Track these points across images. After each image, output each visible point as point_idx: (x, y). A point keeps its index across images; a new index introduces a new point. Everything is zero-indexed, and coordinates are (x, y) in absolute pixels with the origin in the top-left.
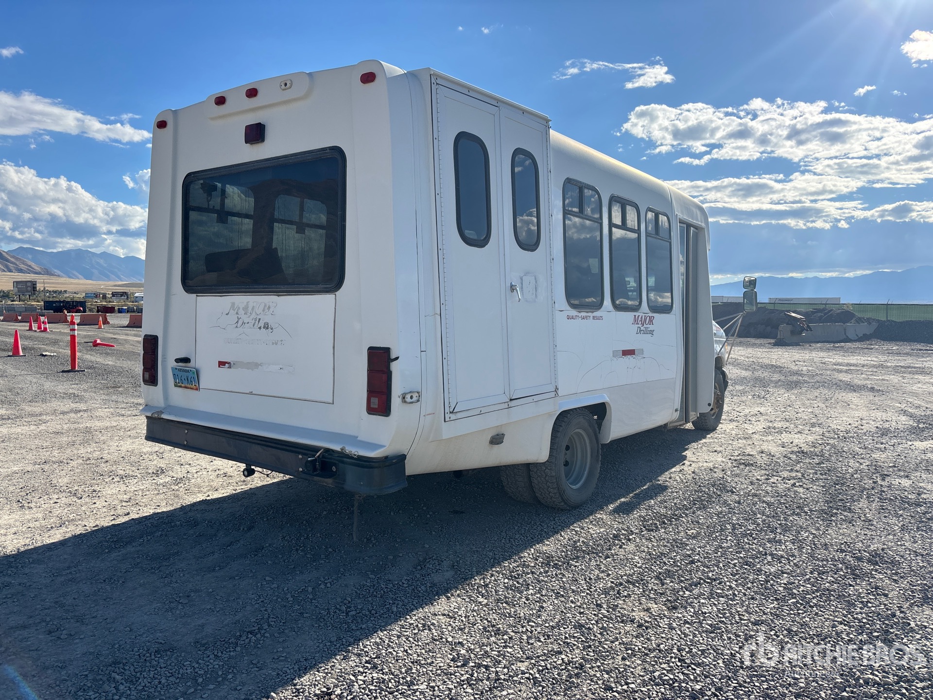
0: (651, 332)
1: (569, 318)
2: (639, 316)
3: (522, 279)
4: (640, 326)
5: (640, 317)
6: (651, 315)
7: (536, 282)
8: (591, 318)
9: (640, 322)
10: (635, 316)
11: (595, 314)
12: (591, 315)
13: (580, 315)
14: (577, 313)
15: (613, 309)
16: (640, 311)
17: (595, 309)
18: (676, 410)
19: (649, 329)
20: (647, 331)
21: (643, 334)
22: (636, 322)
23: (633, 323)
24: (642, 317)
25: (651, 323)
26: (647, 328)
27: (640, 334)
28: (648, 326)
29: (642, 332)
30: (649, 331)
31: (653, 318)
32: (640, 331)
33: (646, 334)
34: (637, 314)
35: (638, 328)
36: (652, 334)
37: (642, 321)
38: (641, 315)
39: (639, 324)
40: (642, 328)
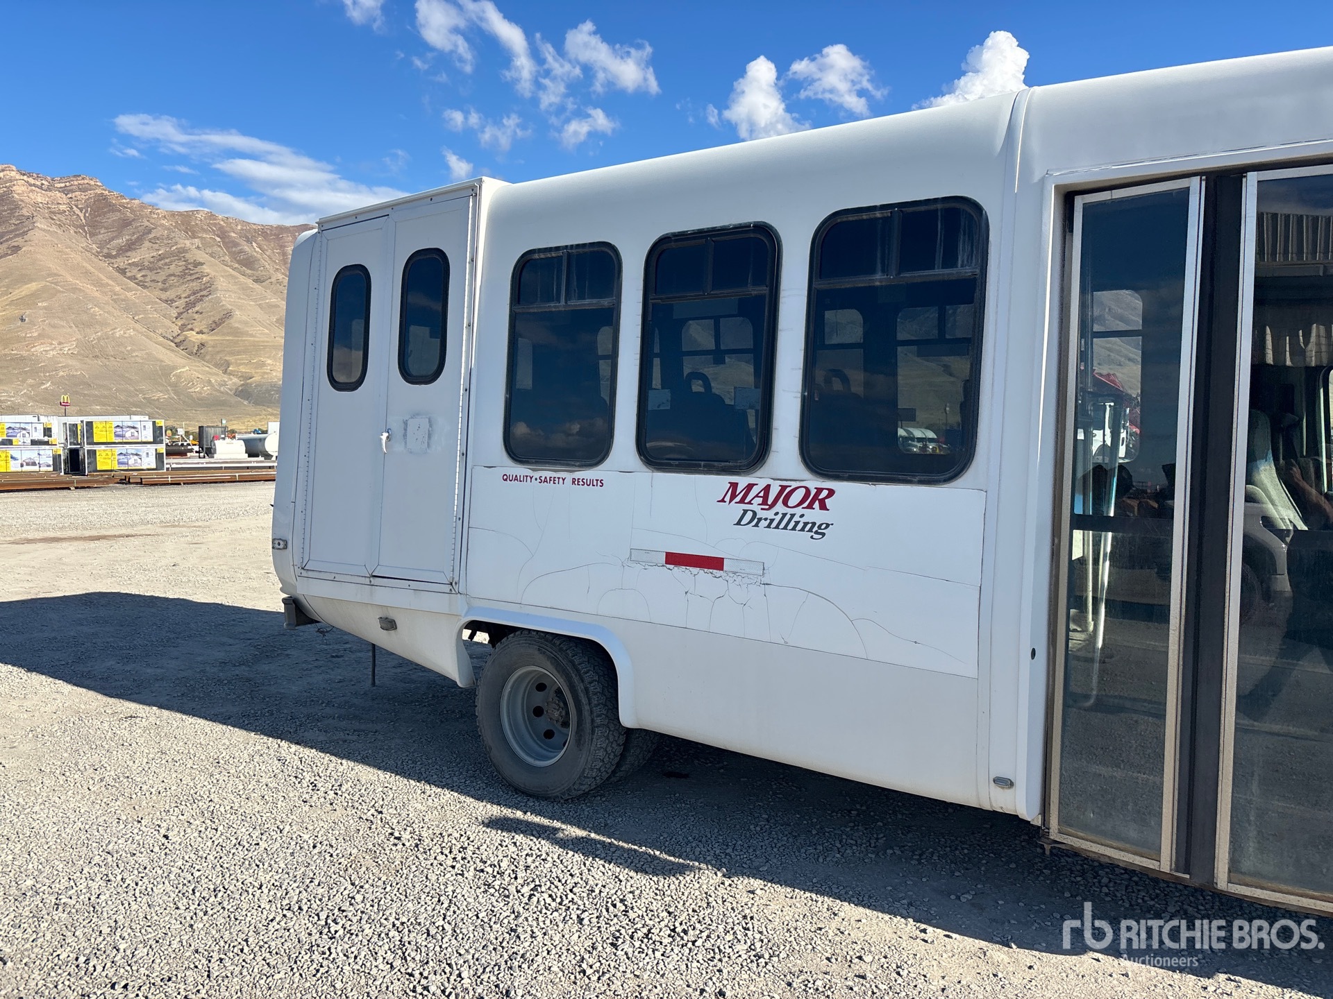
0: (819, 530)
1: (506, 478)
2: (750, 485)
3: (406, 423)
4: (755, 507)
5: (756, 490)
6: (814, 483)
7: (430, 426)
8: (568, 480)
9: (760, 500)
10: (734, 486)
11: (581, 474)
12: (569, 477)
13: (537, 475)
14: (530, 473)
15: (644, 468)
16: (758, 473)
17: (580, 466)
18: (1005, 783)
19: (803, 520)
20: (792, 524)
21: (769, 526)
22: (738, 499)
23: (723, 501)
24: (767, 489)
25: (817, 505)
26: (793, 515)
27: (756, 525)
28: (799, 511)
29: (764, 523)
30: (806, 524)
31: (825, 493)
32: (756, 520)
33: (785, 528)
34: (743, 481)
35: (745, 512)
36: (816, 533)
37: (765, 498)
38: (762, 484)
39: (750, 503)
40: (770, 514)
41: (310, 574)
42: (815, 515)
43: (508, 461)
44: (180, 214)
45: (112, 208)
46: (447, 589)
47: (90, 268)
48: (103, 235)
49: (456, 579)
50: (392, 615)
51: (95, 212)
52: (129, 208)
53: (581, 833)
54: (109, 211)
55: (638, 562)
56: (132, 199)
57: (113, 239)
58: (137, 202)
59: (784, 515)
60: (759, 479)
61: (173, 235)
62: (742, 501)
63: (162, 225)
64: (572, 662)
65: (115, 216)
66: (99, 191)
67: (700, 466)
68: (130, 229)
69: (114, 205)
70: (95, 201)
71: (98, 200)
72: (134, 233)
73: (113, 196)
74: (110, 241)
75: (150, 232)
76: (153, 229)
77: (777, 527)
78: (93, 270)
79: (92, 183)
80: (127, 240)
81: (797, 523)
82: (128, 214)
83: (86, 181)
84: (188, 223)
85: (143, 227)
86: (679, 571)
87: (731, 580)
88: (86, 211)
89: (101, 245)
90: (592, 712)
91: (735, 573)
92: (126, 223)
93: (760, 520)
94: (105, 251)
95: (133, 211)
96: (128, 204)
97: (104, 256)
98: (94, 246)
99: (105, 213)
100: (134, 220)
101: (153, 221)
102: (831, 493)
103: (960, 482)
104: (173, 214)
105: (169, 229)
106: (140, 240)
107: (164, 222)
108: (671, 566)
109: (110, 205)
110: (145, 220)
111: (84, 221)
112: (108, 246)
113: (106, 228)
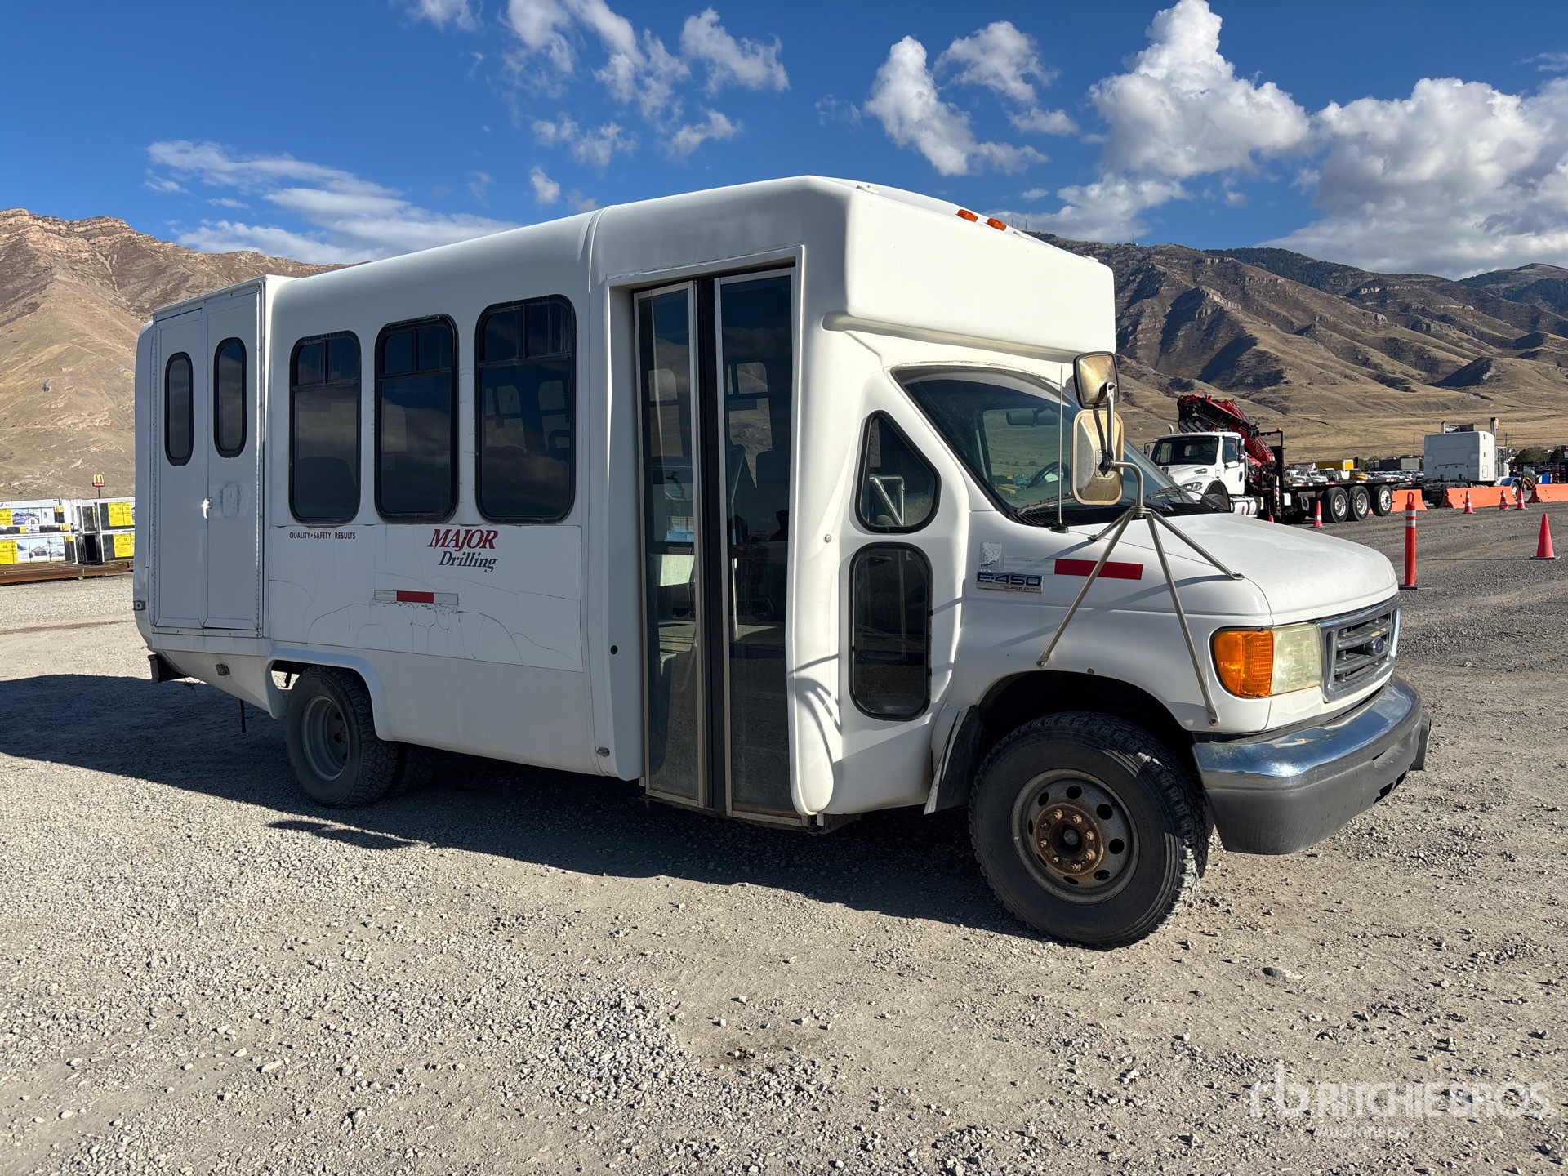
0: (489, 564)
1: (292, 536)
2: (448, 532)
3: (222, 492)
4: (451, 549)
5: (451, 535)
6: (486, 527)
7: (239, 493)
8: (333, 535)
9: (453, 543)
10: (438, 532)
11: (340, 529)
12: (332, 531)
13: (312, 531)
14: (306, 529)
15: (381, 521)
16: (452, 521)
17: (340, 522)
18: (604, 752)
19: (480, 558)
20: (474, 561)
21: (460, 565)
22: (440, 543)
23: (431, 545)
24: (458, 533)
25: (487, 545)
26: (474, 554)
27: (452, 564)
28: (477, 550)
29: (457, 562)
30: (482, 560)
31: (492, 534)
32: (452, 559)
33: (470, 565)
34: (443, 528)
35: (445, 553)
36: (488, 567)
37: (457, 541)
38: (455, 529)
39: (448, 546)
40: (459, 554)
41: (161, 630)
42: (487, 553)
43: (292, 521)
44: (221, 256)
45: (143, 254)
46: (254, 634)
47: (120, 324)
48: (134, 286)
49: (261, 626)
50: (226, 661)
51: (122, 259)
52: (161, 253)
53: (343, 827)
54: (138, 258)
55: (379, 601)
56: (165, 242)
57: (145, 290)
58: (170, 245)
59: (469, 554)
60: (452, 526)
61: (214, 281)
62: (443, 545)
63: (201, 271)
64: (344, 689)
65: (146, 263)
66: (125, 234)
67: (413, 517)
68: (165, 277)
69: (145, 250)
70: (121, 247)
71: (125, 245)
72: (169, 282)
73: (142, 238)
74: (141, 293)
75: (187, 279)
76: (191, 275)
77: (465, 565)
78: (123, 327)
79: (117, 225)
80: (162, 290)
81: (477, 560)
82: (161, 260)
83: (110, 223)
84: (232, 267)
85: (179, 275)
86: (406, 606)
87: (438, 610)
88: (113, 258)
89: (132, 298)
90: (359, 730)
91: (440, 604)
92: (158, 271)
93: (454, 559)
94: (137, 304)
95: (166, 257)
96: (160, 247)
97: (135, 310)
98: (124, 299)
99: (134, 260)
100: (168, 266)
101: (190, 266)
102: (496, 534)
103: (567, 521)
104: (213, 258)
105: (209, 275)
106: (176, 289)
107: (203, 267)
108: (400, 603)
109: (138, 249)
110: (180, 266)
111: (110, 270)
112: (140, 298)
113: (137, 277)
